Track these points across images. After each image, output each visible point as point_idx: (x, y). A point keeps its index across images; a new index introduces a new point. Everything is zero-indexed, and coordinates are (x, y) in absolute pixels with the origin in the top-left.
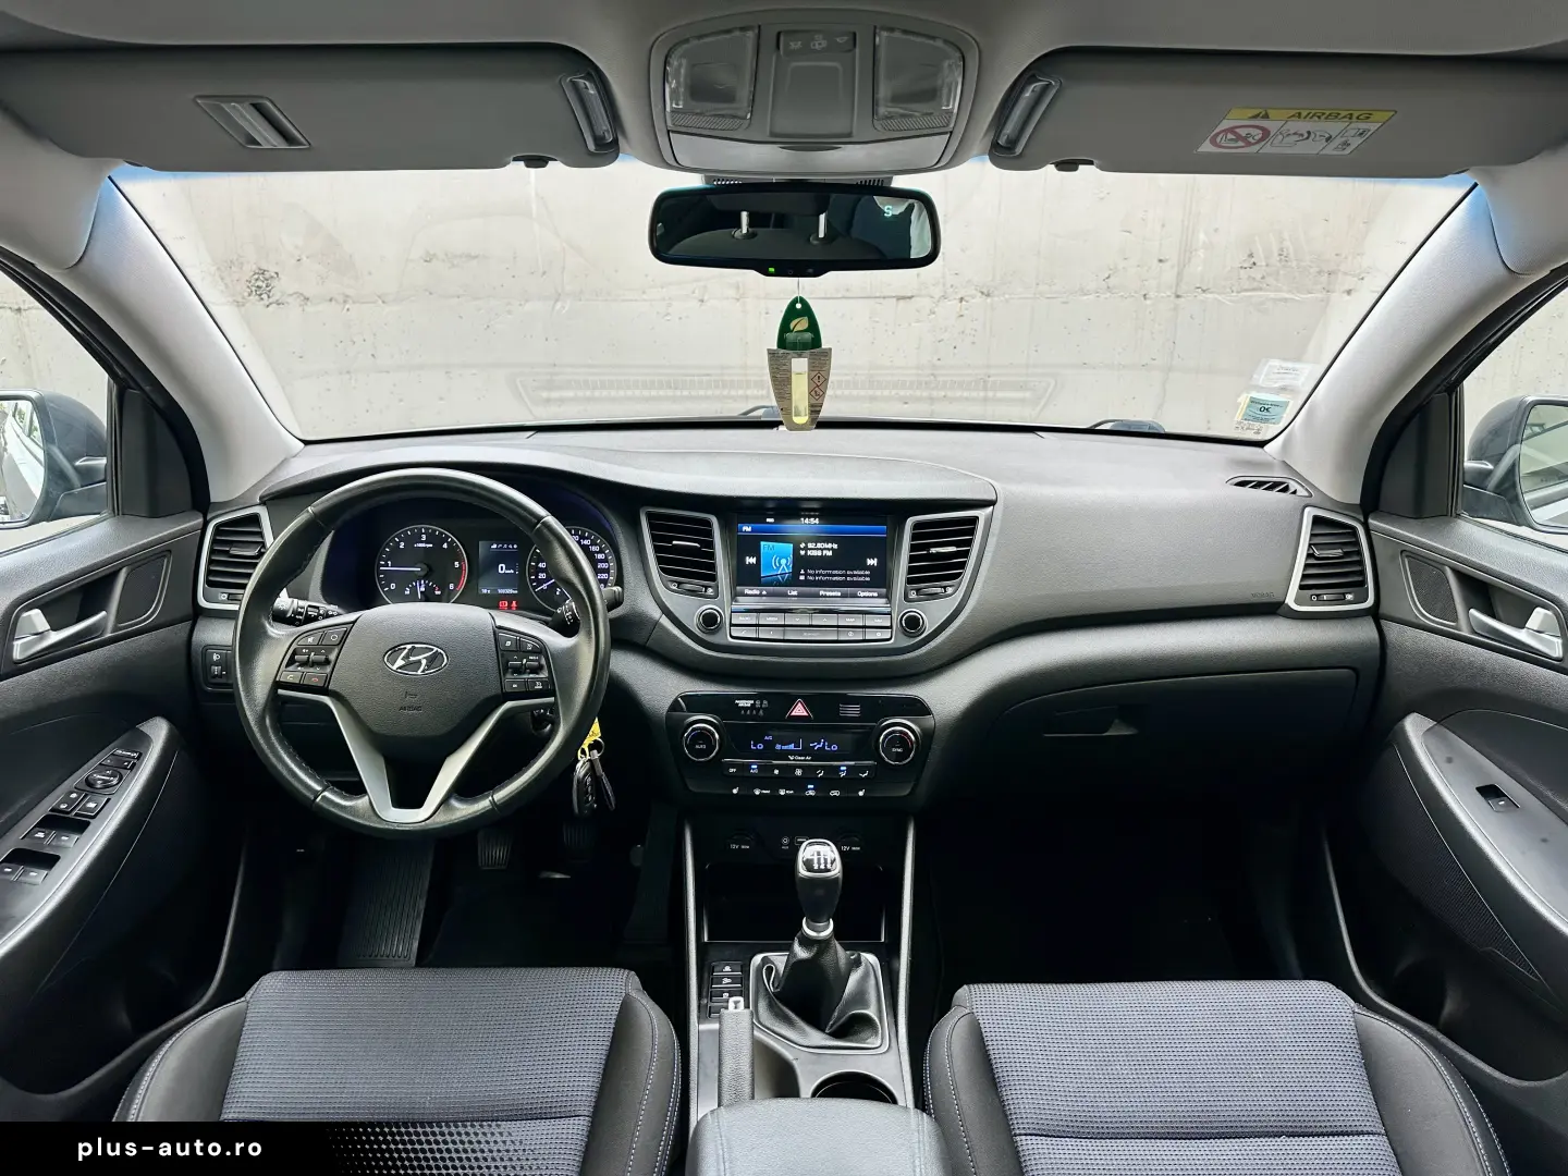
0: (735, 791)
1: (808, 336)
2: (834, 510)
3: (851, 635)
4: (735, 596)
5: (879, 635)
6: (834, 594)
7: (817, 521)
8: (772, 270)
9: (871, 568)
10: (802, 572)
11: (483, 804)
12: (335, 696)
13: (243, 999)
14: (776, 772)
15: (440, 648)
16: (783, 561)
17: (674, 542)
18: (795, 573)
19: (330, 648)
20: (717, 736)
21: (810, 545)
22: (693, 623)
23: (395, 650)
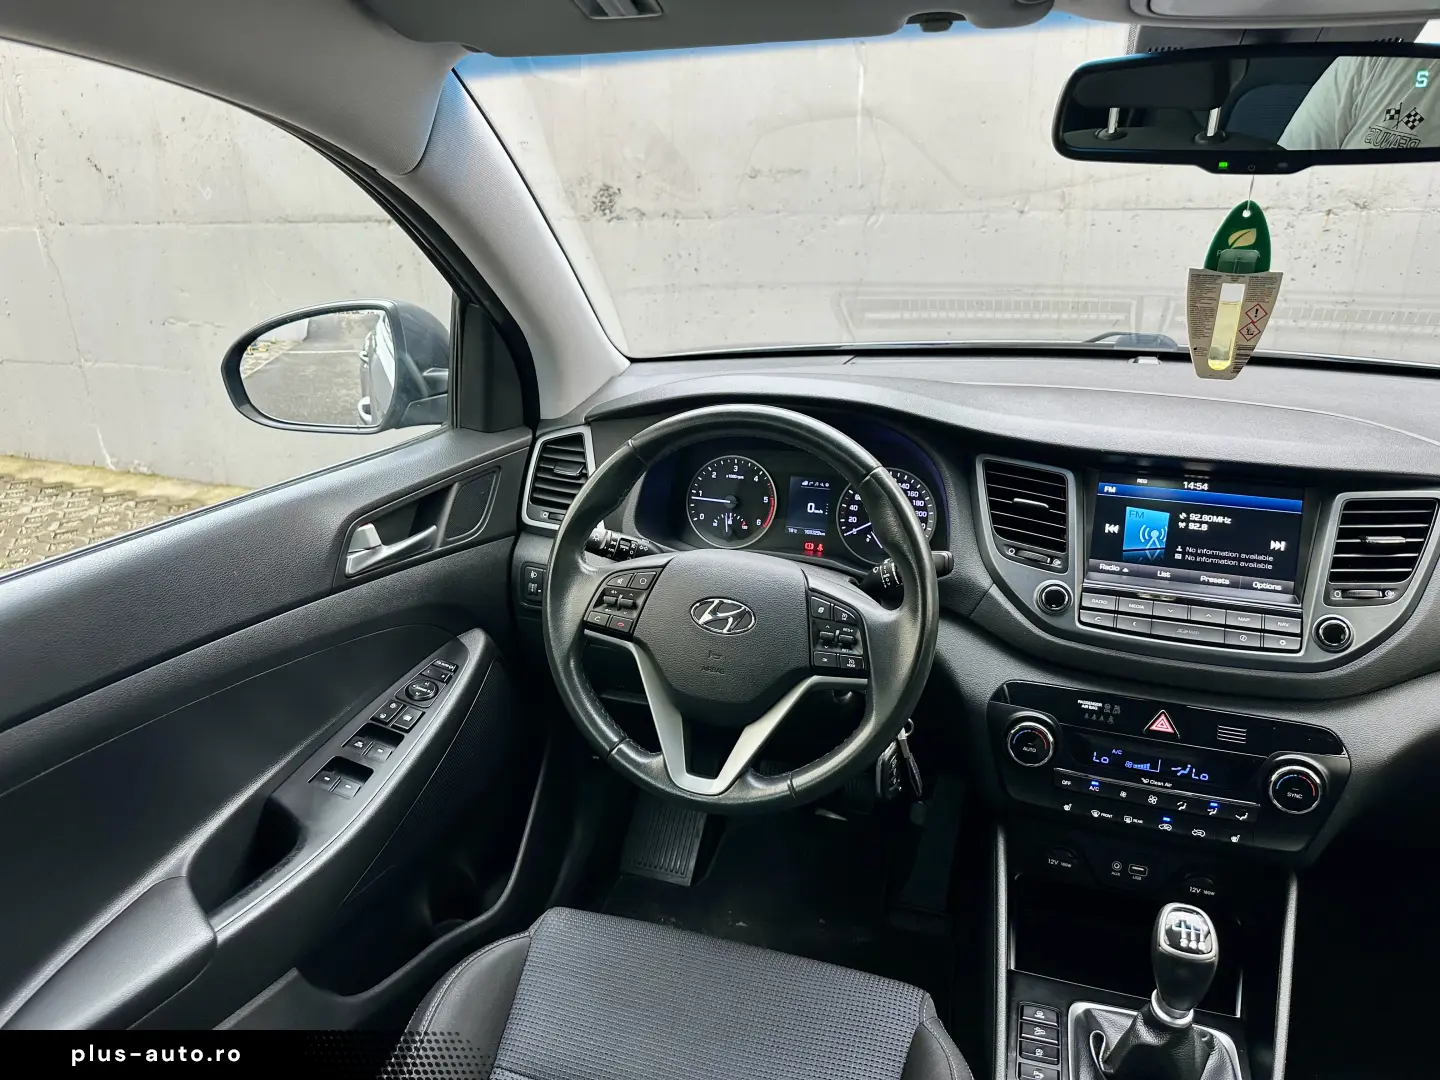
0: (1067, 808)
1: (1254, 254)
2: (1229, 475)
3: (1244, 640)
4: (1087, 570)
5: (1283, 644)
6: (1220, 581)
7: (1206, 487)
8: (1223, 165)
9: (1275, 553)
10: (1179, 549)
11: (780, 788)
12: (638, 643)
13: (527, 934)
14: (1123, 794)
15: (749, 605)
16: (1155, 534)
17: (1016, 500)
18: (1170, 548)
19: (638, 592)
20: (1051, 739)
21: (1193, 517)
22: (1033, 598)
23: (704, 602)
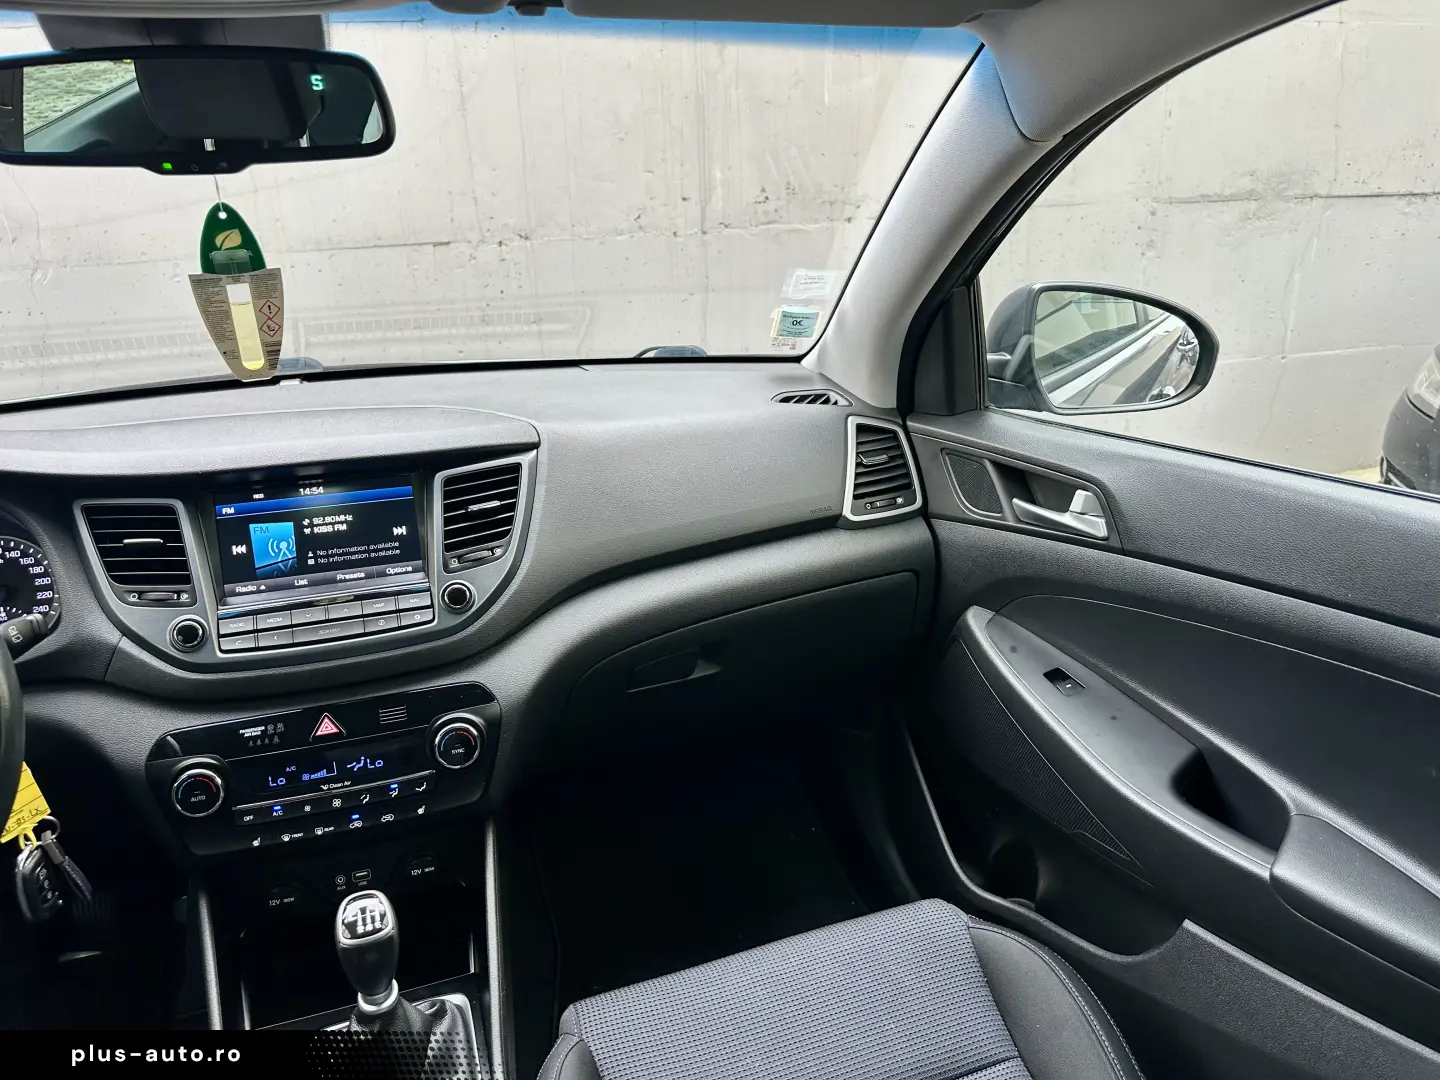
0: (256, 843)
1: (243, 254)
3: (382, 624)
4: (221, 598)
5: (418, 617)
6: (355, 576)
7: (323, 489)
8: (168, 166)
9: (399, 538)
10: (311, 555)
14: (308, 808)
16: (283, 545)
17: (126, 541)
18: (301, 556)
20: (219, 781)
22: (165, 641)
